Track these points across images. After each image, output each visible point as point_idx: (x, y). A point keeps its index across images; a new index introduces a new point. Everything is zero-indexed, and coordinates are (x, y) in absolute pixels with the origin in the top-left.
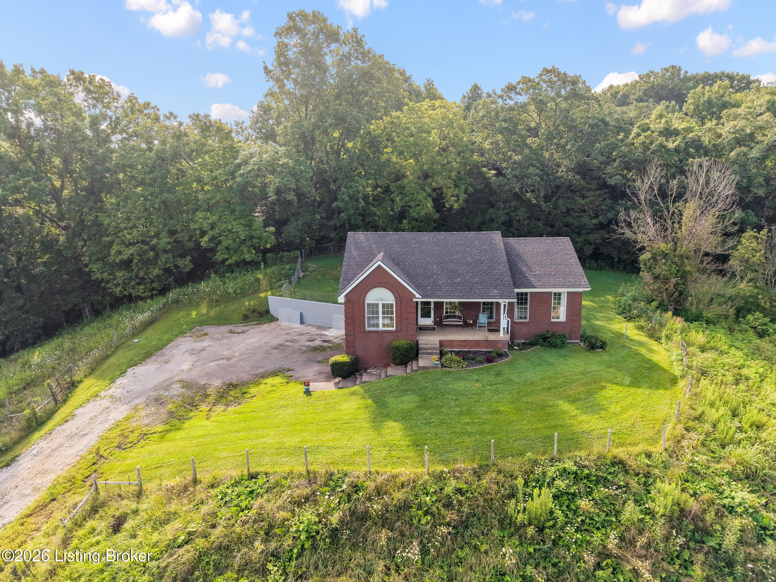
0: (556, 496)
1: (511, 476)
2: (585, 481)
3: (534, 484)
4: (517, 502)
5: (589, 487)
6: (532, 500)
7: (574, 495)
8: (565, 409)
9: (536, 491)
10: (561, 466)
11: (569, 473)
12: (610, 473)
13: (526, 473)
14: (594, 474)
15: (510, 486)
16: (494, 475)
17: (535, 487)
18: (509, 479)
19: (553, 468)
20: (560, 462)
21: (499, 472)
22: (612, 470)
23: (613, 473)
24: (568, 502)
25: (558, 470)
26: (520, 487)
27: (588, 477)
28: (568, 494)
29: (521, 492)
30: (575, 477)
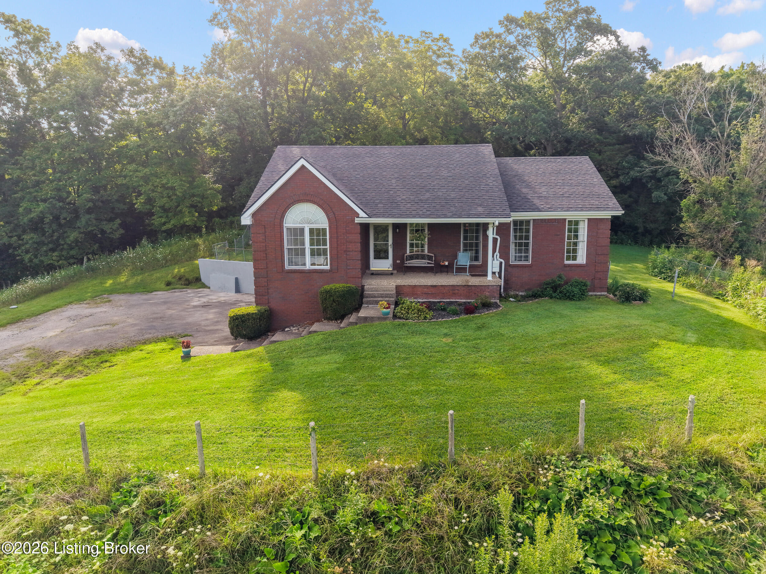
0: (586, 533)
1: (488, 487)
2: (649, 500)
3: (537, 505)
4: (498, 543)
5: (658, 513)
6: (533, 541)
7: (626, 531)
8: (593, 373)
9: (542, 521)
10: (594, 467)
11: (612, 483)
12: (700, 485)
13: (520, 480)
14: (666, 485)
15: (484, 509)
16: (450, 483)
17: (540, 511)
18: (483, 493)
19: (578, 471)
20: (591, 460)
21: (463, 478)
22: (704, 478)
23: (708, 484)
24: (613, 547)
25: (588, 475)
26: (506, 512)
27: (652, 491)
28: (612, 528)
29: (506, 522)
30: (625, 492)
